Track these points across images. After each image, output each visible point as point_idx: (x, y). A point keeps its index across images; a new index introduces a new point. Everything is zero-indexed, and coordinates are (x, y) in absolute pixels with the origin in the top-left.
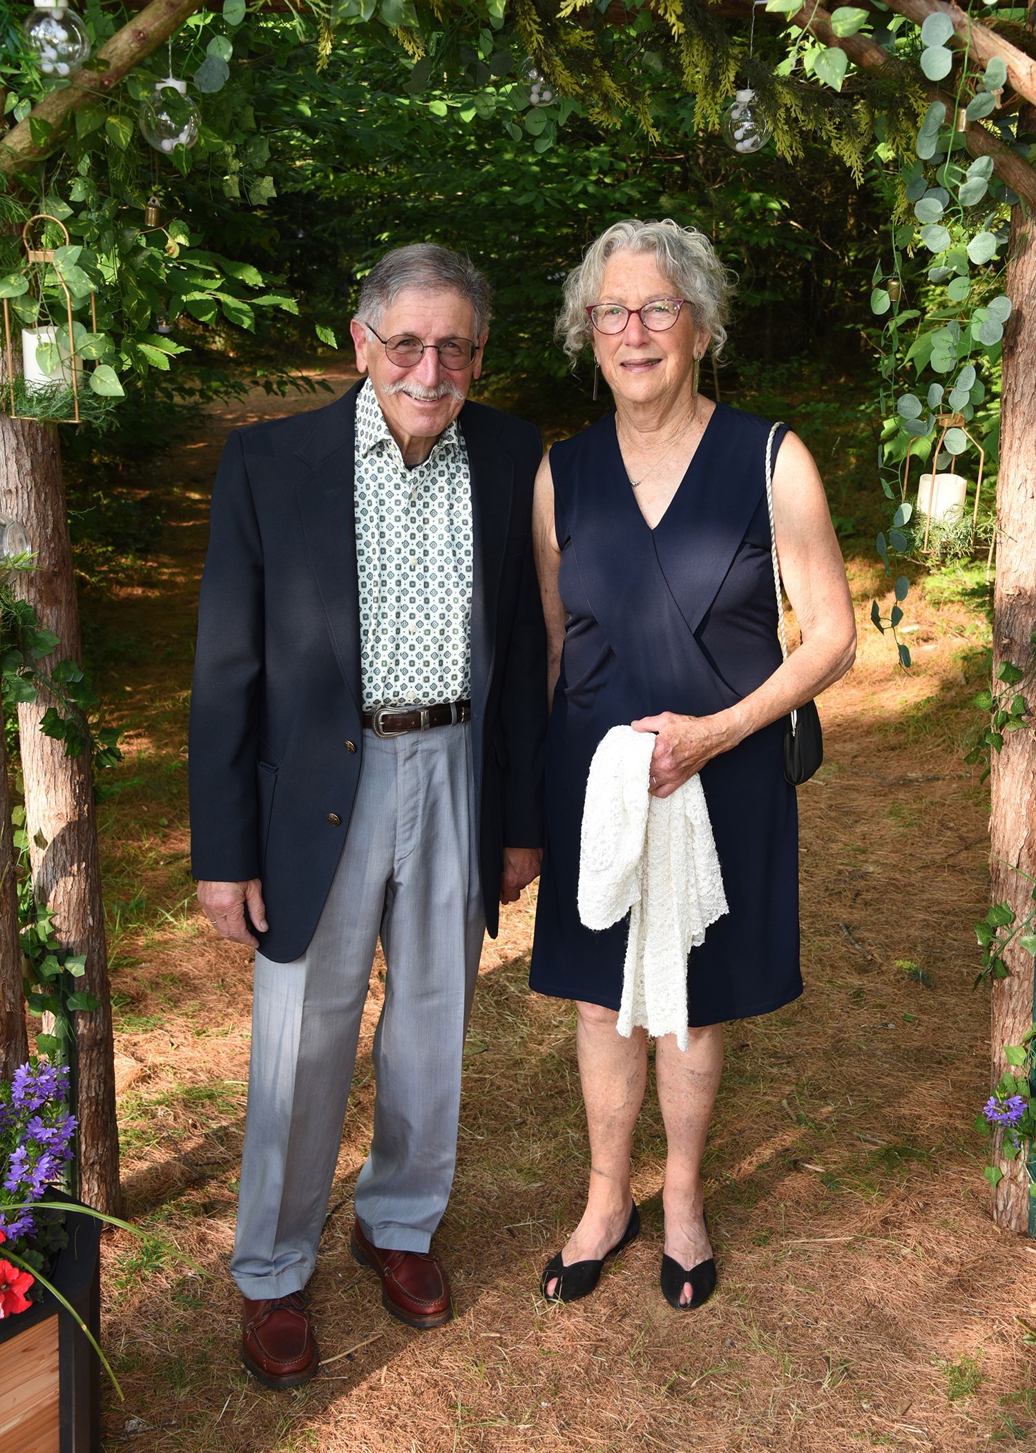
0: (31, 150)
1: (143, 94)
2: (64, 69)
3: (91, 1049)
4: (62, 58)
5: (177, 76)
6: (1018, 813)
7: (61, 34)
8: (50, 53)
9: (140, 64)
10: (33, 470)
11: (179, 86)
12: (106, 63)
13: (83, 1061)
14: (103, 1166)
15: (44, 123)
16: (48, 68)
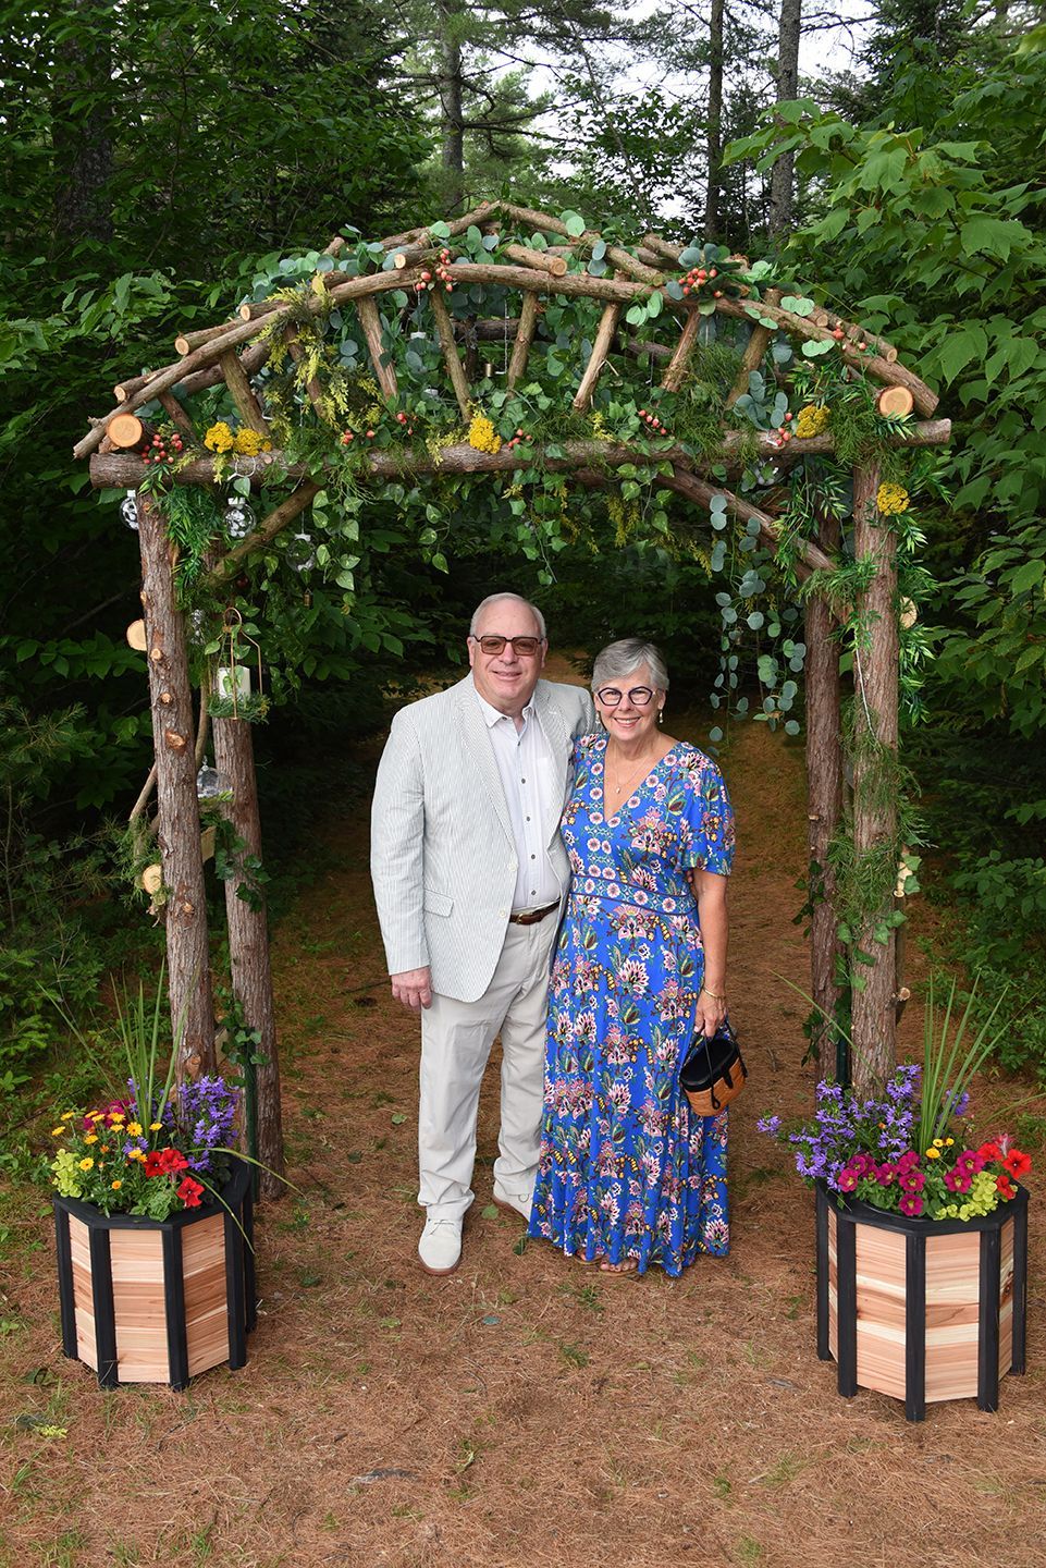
0: (224, 575)
1: (284, 544)
2: (242, 534)
3: (265, 1088)
4: (240, 529)
5: (306, 533)
6: (824, 954)
7: (242, 517)
8: (236, 526)
9: (282, 529)
10: (235, 744)
11: (307, 538)
12: (264, 530)
13: (261, 1097)
14: (273, 1160)
15: (231, 561)
16: (234, 534)
